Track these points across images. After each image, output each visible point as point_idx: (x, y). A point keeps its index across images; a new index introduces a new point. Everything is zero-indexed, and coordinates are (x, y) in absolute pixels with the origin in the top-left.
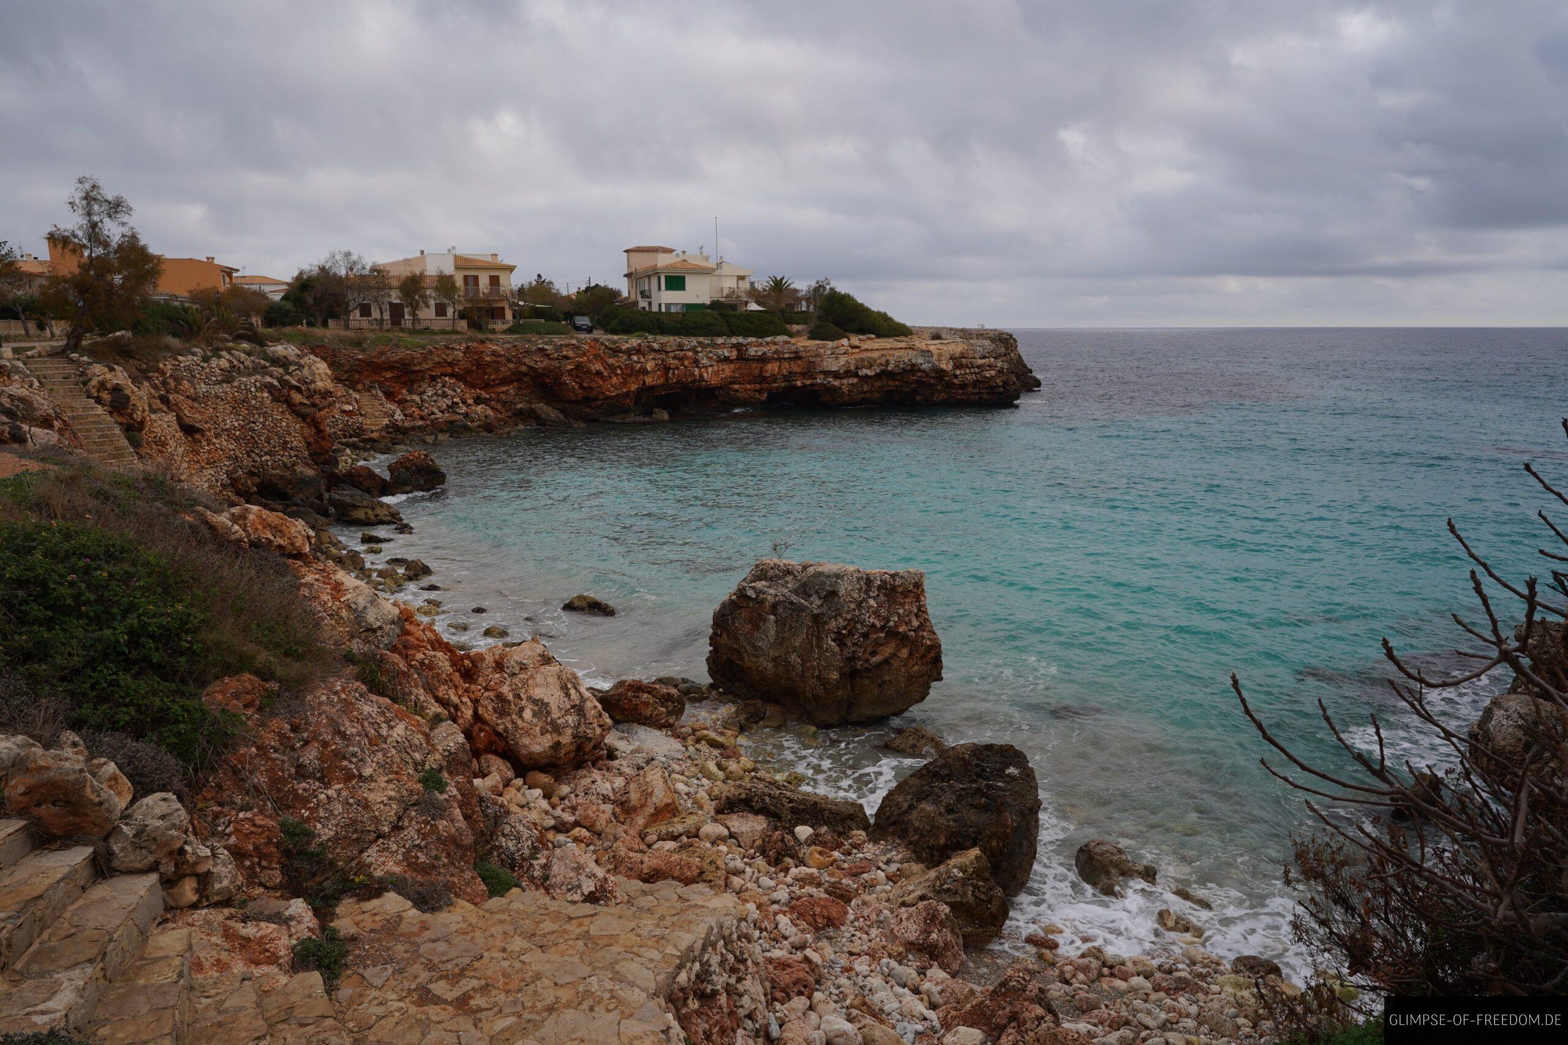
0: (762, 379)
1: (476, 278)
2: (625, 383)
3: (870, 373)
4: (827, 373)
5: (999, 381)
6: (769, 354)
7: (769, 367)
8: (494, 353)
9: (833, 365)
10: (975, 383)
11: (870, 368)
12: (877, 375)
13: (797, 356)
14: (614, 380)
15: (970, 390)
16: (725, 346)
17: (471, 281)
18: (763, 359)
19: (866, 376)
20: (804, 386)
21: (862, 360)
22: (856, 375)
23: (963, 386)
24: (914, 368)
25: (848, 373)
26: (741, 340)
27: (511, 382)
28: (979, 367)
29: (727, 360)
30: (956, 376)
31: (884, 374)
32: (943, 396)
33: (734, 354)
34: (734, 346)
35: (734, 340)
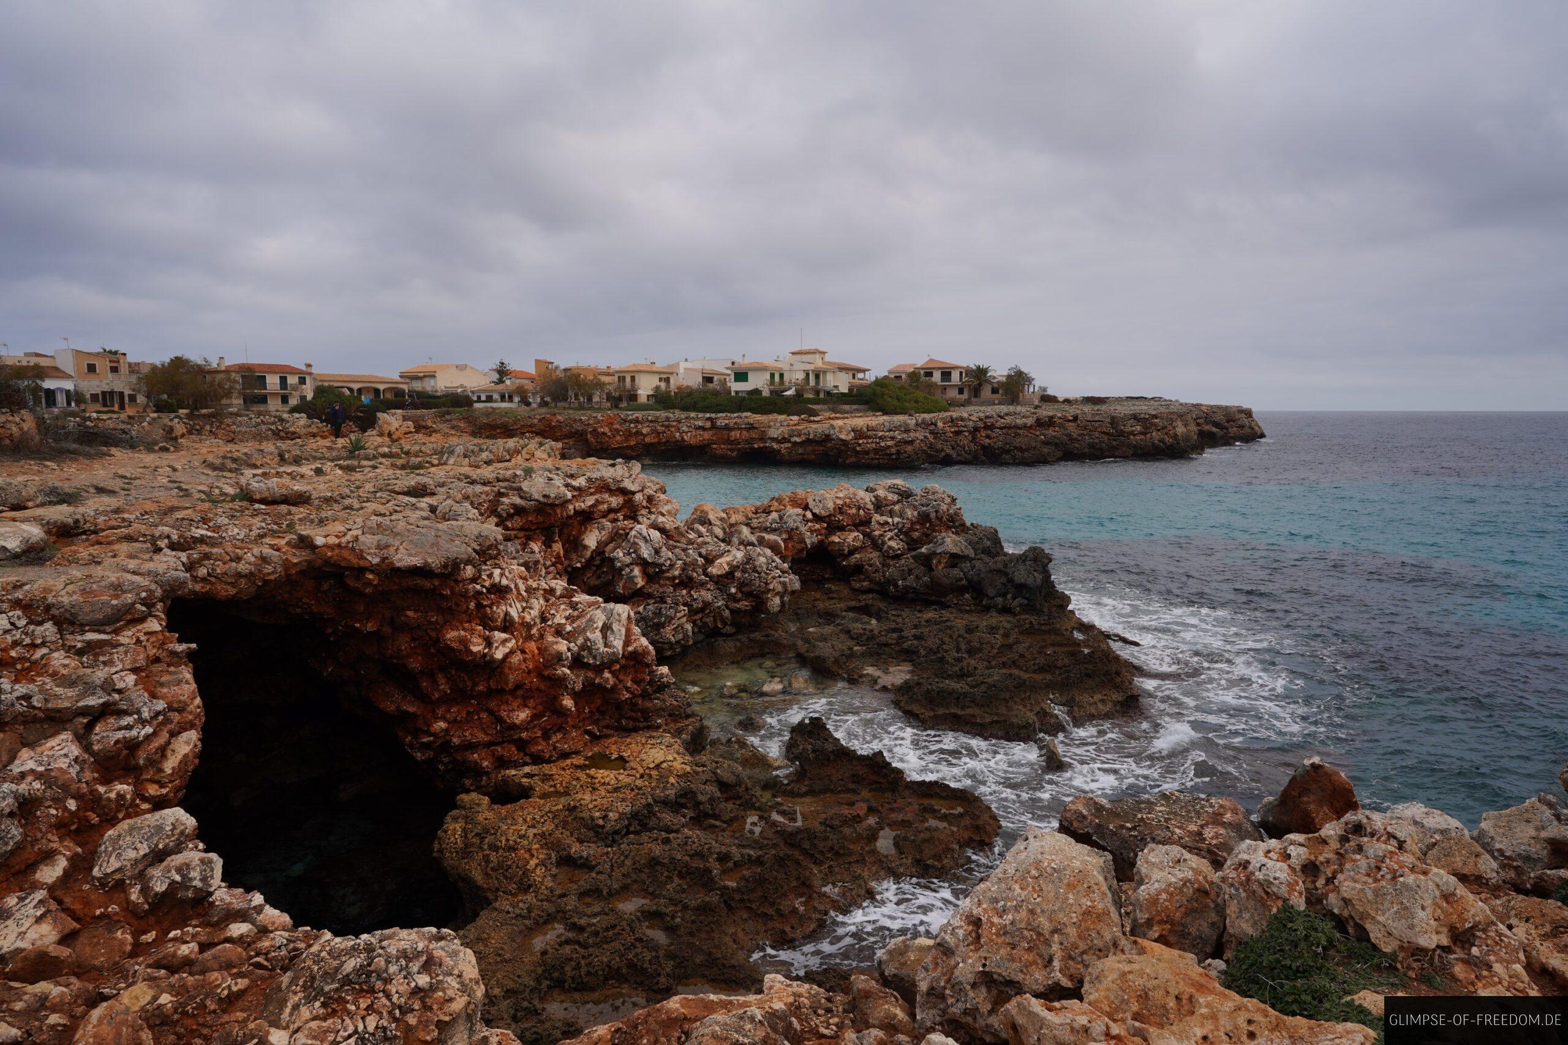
0: (728, 441)
1: (624, 378)
2: (627, 440)
3: (798, 440)
4: (773, 439)
5: (893, 450)
6: (731, 425)
7: (733, 433)
8: (558, 421)
9: (774, 433)
10: (876, 451)
11: (799, 436)
12: (803, 442)
13: (751, 427)
14: (618, 438)
15: (872, 455)
16: (700, 419)
17: (622, 379)
18: (727, 428)
19: (795, 443)
20: (760, 448)
21: (793, 431)
22: (789, 441)
23: (867, 453)
24: (827, 438)
25: (784, 440)
26: (713, 415)
27: (570, 438)
28: (880, 438)
29: (703, 428)
30: (860, 445)
31: (809, 441)
32: (853, 460)
33: (708, 424)
34: (708, 419)
35: (708, 415)
